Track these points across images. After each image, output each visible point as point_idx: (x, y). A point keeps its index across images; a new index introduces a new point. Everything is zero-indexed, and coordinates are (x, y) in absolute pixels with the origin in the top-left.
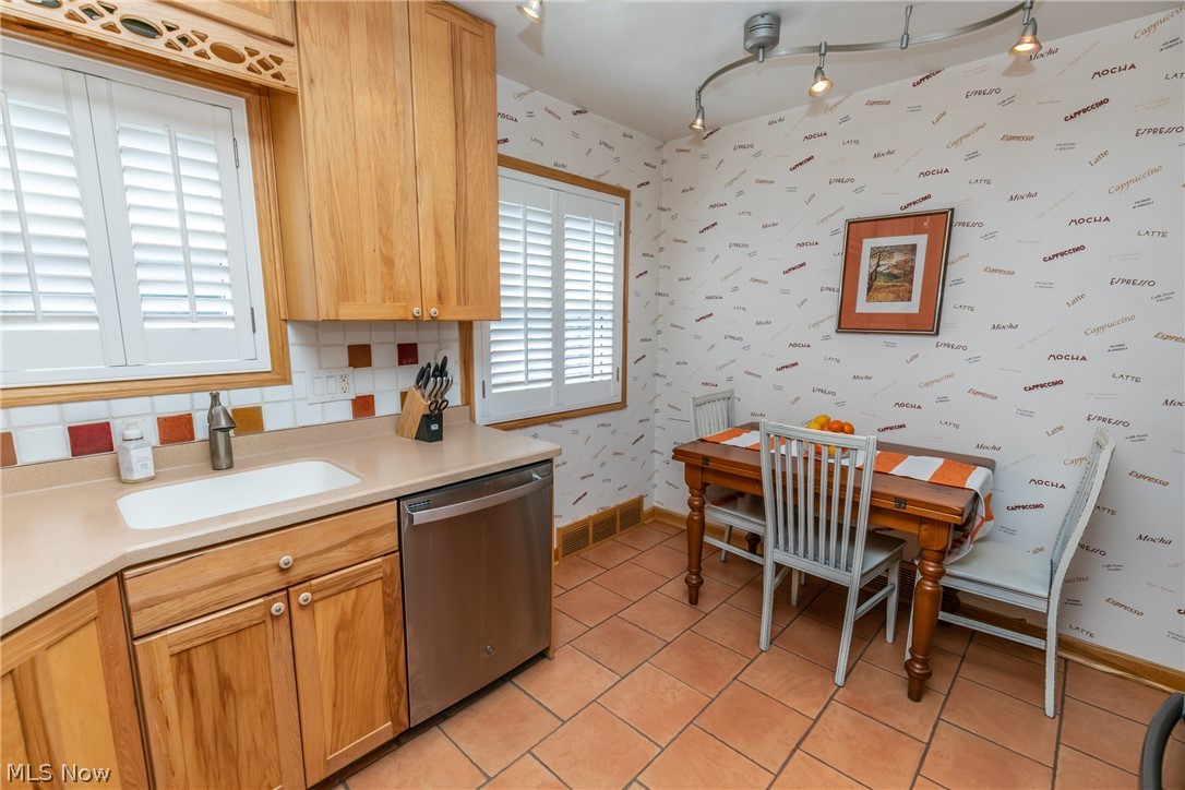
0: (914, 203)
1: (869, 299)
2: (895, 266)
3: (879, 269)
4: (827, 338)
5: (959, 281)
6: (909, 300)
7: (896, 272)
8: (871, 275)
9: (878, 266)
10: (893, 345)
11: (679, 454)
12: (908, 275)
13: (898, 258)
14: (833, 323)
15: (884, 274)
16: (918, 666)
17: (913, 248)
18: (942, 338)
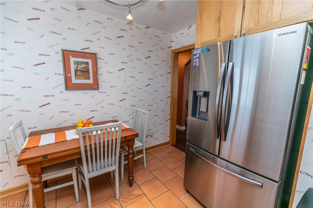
0: (85, 49)
1: (76, 78)
2: (83, 68)
3: (78, 69)
4: (62, 92)
5: (101, 75)
6: (89, 79)
7: (83, 70)
8: (75, 70)
9: (77, 67)
10: (87, 93)
11: (20, 163)
12: (88, 71)
13: (83, 66)
14: (64, 86)
15: (80, 70)
16: (131, 178)
17: (88, 63)
18: (100, 90)
